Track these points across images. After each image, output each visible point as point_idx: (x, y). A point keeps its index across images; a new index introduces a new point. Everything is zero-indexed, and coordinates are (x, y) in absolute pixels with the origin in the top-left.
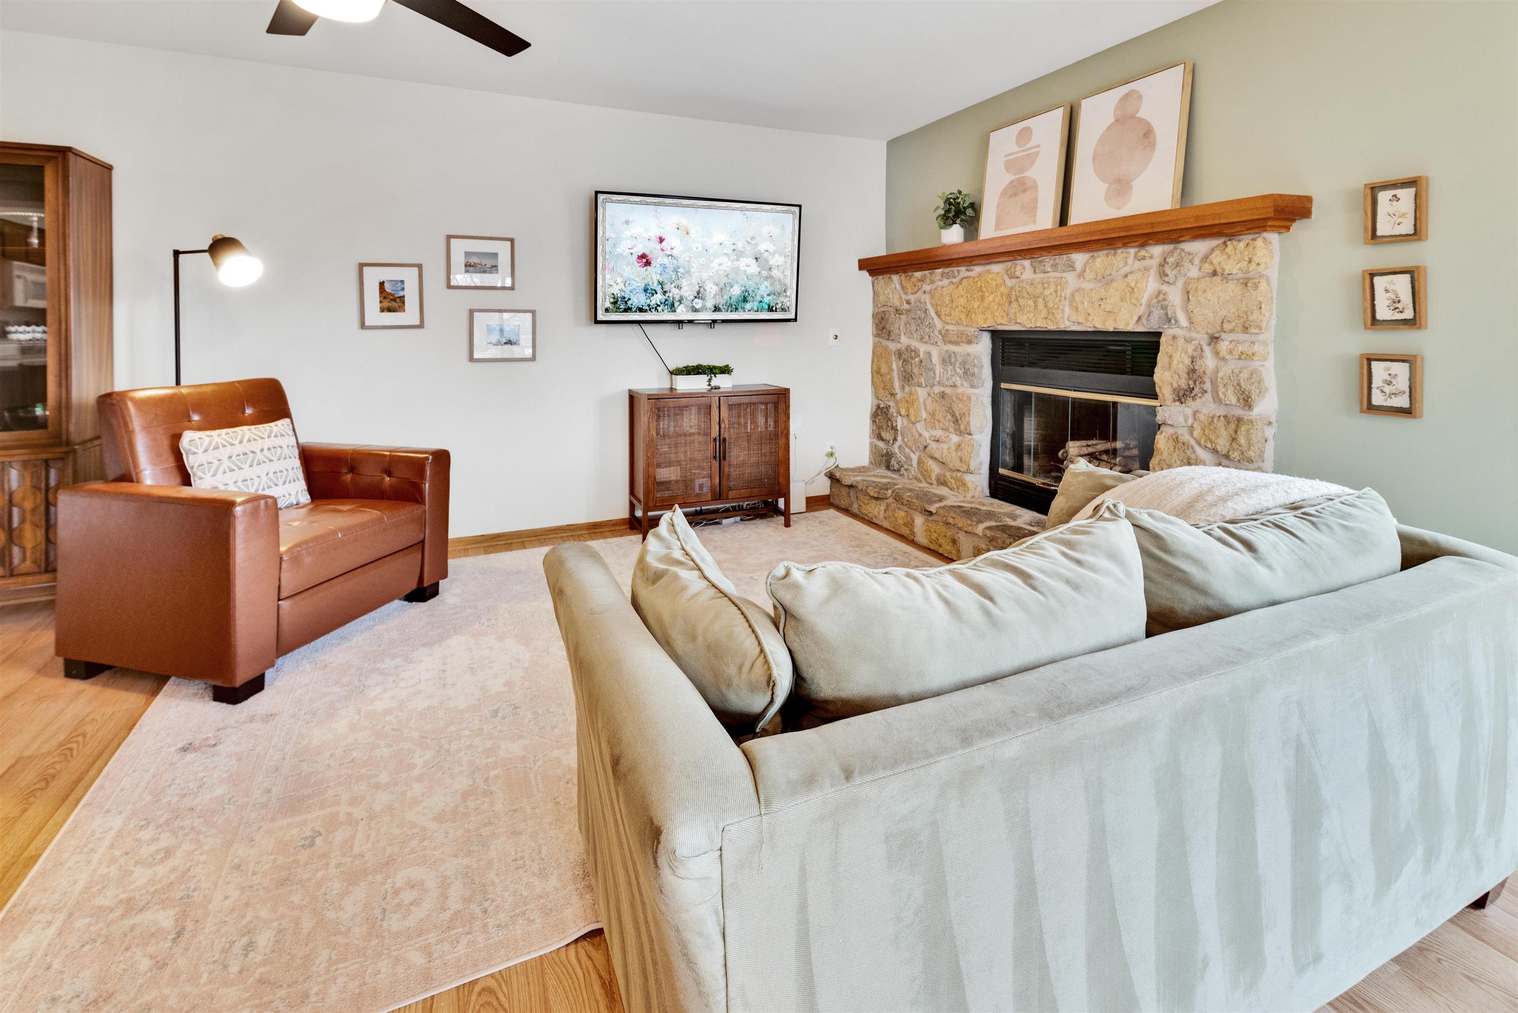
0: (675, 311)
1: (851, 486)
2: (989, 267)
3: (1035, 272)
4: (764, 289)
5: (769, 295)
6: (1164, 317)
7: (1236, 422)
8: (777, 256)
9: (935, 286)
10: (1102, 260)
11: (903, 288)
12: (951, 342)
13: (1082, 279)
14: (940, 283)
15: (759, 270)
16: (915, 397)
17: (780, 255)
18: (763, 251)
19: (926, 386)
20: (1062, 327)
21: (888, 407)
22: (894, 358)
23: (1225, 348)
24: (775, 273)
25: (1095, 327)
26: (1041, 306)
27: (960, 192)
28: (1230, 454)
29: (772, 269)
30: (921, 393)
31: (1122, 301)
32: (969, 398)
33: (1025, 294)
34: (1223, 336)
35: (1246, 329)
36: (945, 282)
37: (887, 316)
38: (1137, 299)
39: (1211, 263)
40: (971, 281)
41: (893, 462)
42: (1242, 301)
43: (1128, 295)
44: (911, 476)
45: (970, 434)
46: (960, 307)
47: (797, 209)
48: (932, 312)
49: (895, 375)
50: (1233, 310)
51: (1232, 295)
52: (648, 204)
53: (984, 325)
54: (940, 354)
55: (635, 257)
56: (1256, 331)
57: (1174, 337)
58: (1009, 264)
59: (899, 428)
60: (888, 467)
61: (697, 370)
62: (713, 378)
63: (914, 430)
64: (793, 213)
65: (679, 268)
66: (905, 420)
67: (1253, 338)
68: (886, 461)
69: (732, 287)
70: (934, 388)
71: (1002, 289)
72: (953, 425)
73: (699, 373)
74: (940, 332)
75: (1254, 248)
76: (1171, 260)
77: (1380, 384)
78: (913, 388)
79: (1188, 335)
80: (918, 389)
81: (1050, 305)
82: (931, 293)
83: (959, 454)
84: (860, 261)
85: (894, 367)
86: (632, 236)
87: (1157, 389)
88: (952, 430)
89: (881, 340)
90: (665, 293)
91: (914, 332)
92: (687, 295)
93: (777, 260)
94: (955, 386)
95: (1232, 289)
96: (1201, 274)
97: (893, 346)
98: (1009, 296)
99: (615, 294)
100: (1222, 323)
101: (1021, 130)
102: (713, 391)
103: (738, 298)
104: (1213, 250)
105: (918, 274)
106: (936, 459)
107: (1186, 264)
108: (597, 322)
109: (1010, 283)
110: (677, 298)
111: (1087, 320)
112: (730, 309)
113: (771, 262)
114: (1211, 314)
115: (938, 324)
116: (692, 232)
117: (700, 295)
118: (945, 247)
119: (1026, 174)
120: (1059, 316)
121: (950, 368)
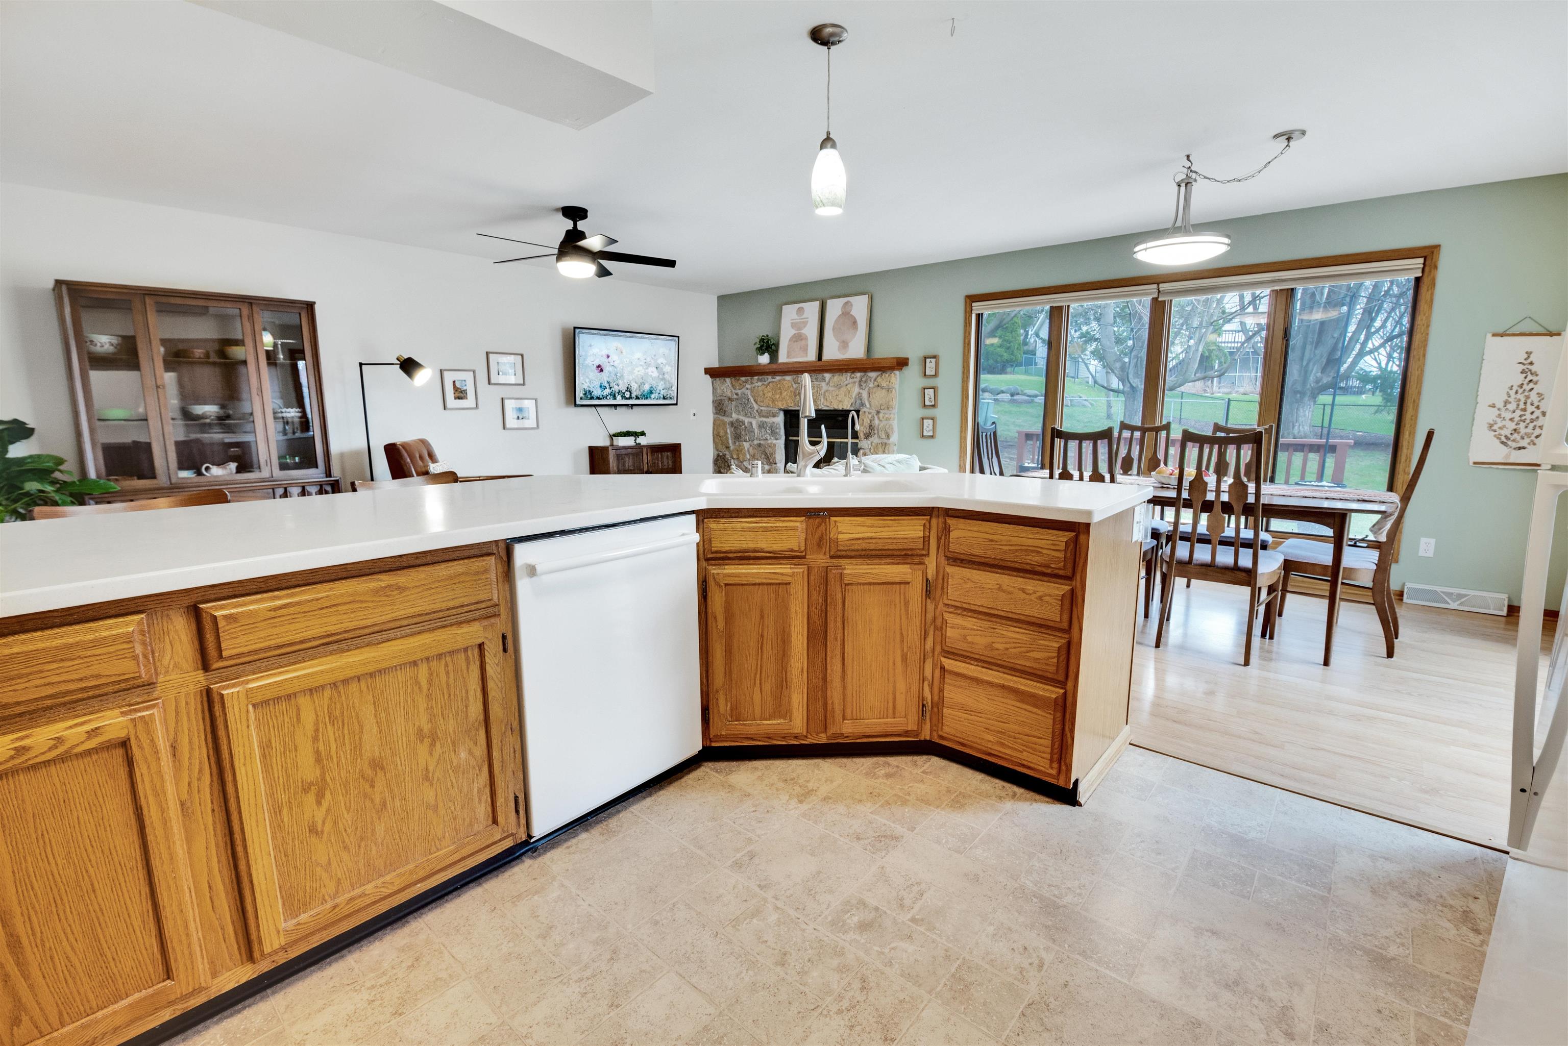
2: (783, 377)
4: (661, 386)
5: (663, 390)
6: (861, 404)
7: (885, 445)
8: (667, 366)
9: (753, 385)
10: (837, 377)
11: (733, 386)
12: (763, 416)
13: (829, 385)
14: (757, 384)
15: (658, 375)
16: (743, 448)
17: (669, 365)
18: (660, 364)
19: (749, 440)
20: (820, 408)
21: (725, 456)
22: (728, 426)
23: (881, 415)
24: (666, 376)
25: (834, 408)
27: (767, 336)
29: (665, 374)
30: (746, 445)
31: (845, 396)
32: (775, 445)
34: (881, 411)
35: (888, 409)
36: (760, 384)
37: (723, 402)
38: (851, 396)
39: (877, 382)
40: (774, 384)
42: (887, 398)
43: (847, 394)
45: (775, 464)
46: (769, 398)
47: (676, 338)
48: (752, 400)
49: (729, 436)
50: (885, 401)
51: (884, 395)
53: (780, 407)
54: (757, 423)
55: (595, 366)
56: (891, 409)
57: (864, 412)
58: (795, 376)
62: (637, 438)
64: (675, 340)
65: (617, 374)
67: (891, 412)
69: (644, 385)
70: (754, 442)
71: (791, 389)
73: (629, 435)
74: (757, 411)
75: (891, 377)
76: (864, 379)
77: (926, 427)
78: (741, 443)
79: (868, 410)
80: (744, 443)
82: (752, 390)
84: (705, 369)
85: (728, 431)
86: (593, 355)
87: (858, 434)
88: (766, 464)
89: (719, 416)
90: (611, 388)
91: (740, 411)
92: (622, 390)
93: (667, 369)
94: (766, 440)
95: (884, 392)
96: (874, 386)
97: (727, 420)
98: (794, 392)
99: (586, 389)
100: (881, 406)
101: (798, 308)
102: (637, 445)
103: (648, 392)
105: (743, 379)
107: (869, 382)
108: (575, 405)
109: (795, 386)
110: (617, 391)
111: (831, 405)
112: (644, 398)
113: (665, 370)
114: (877, 403)
115: (756, 407)
116: (624, 351)
117: (628, 389)
118: (759, 365)
119: (802, 331)
120: (819, 403)
121: (763, 430)
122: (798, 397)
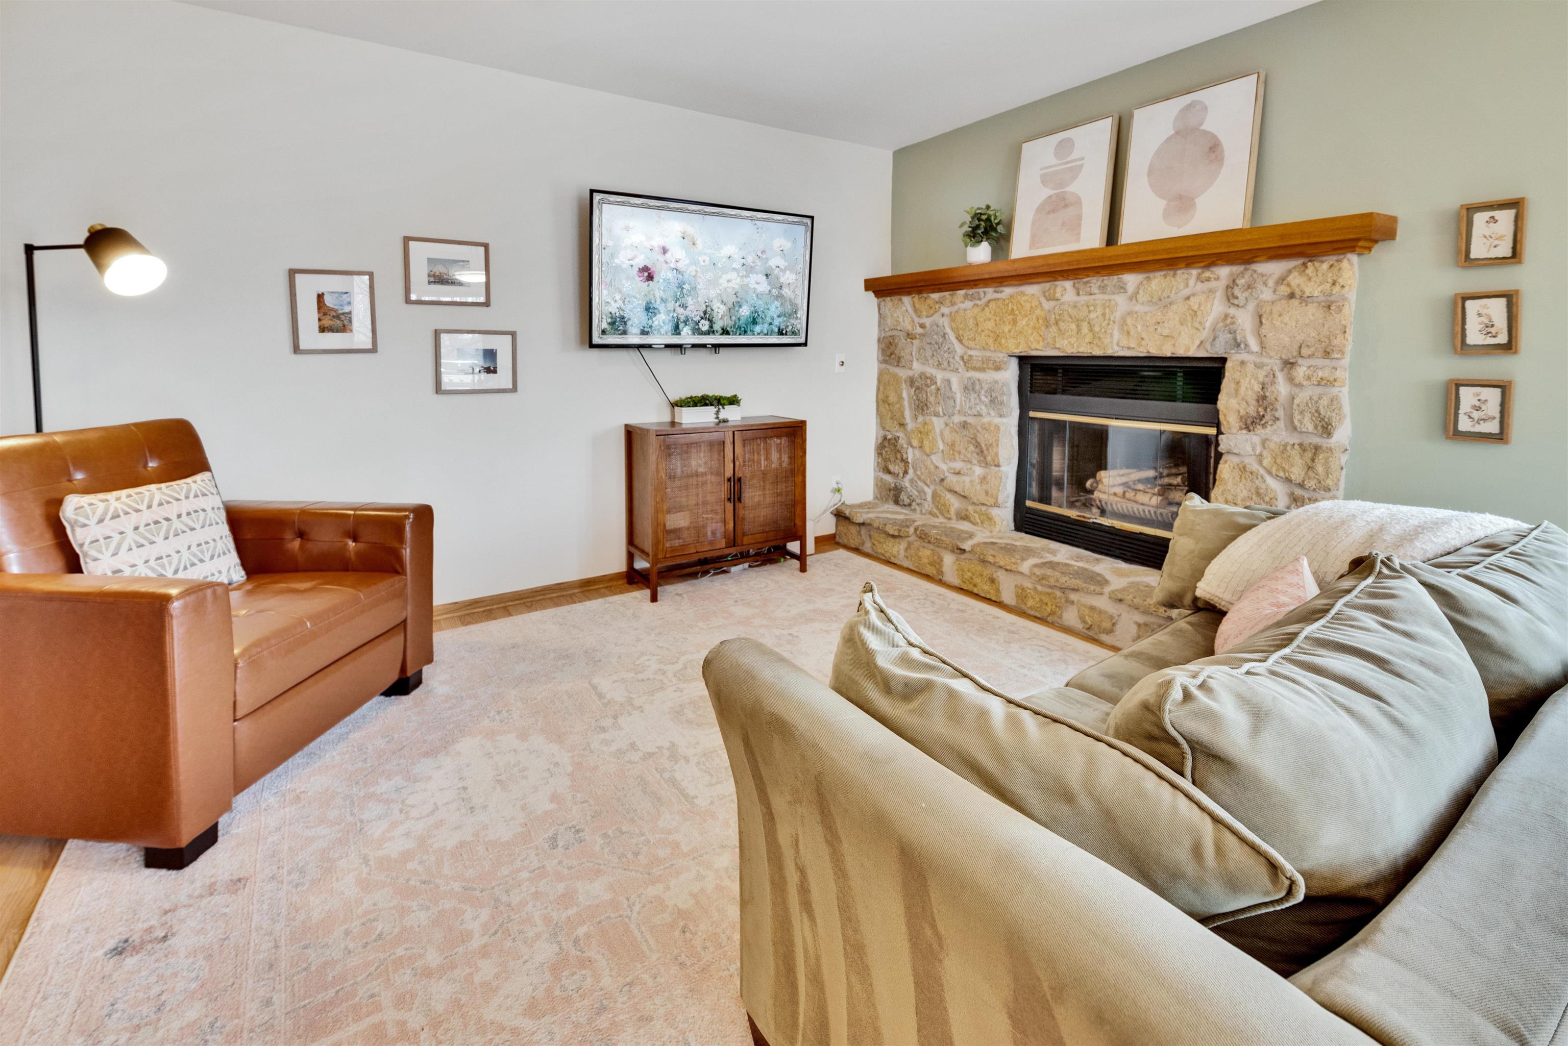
0: (679, 334)
1: (863, 524)
2: (1022, 288)
3: (1078, 294)
4: (774, 309)
5: (779, 316)
6: (1232, 342)
7: (1313, 451)
8: (788, 272)
9: (956, 308)
10: (1158, 282)
11: (916, 310)
12: (975, 369)
13: (1134, 301)
14: (962, 306)
15: (769, 288)
16: (930, 427)
17: (791, 271)
18: (774, 267)
19: (944, 414)
20: (1109, 352)
21: (896, 439)
22: (904, 386)
23: (1302, 374)
24: (786, 291)
25: (1148, 352)
26: (1085, 329)
27: (988, 207)
28: (1306, 483)
29: (783, 288)
30: (938, 423)
31: (1182, 324)
32: (997, 428)
33: (1066, 317)
34: (1300, 361)
35: (1327, 354)
36: (968, 304)
37: (896, 341)
38: (1200, 323)
39: (1289, 285)
40: (1000, 303)
41: (903, 496)
42: (1324, 325)
43: (1189, 319)
44: (924, 511)
45: (998, 466)
46: (986, 332)
47: (809, 221)
48: (952, 336)
49: (906, 403)
50: (1313, 334)
51: (1312, 318)
52: (650, 207)
53: (1016, 351)
54: (961, 381)
55: (636, 270)
56: (1339, 356)
57: (1243, 363)
58: (1048, 285)
59: (910, 460)
60: (897, 502)
61: (703, 401)
62: (722, 410)
63: (929, 463)
64: (805, 225)
65: (684, 284)
66: (918, 453)
67: (1334, 363)
68: (894, 495)
69: (740, 306)
70: (953, 418)
71: (1038, 312)
72: (976, 456)
73: (706, 405)
74: (962, 358)
75: (1340, 269)
76: (1241, 282)
77: (1469, 410)
78: (928, 418)
79: (1258, 360)
80: (934, 419)
81: (1097, 329)
82: (952, 317)
83: (985, 487)
84: (866, 281)
85: (905, 395)
86: (632, 245)
87: (1221, 417)
88: (975, 461)
89: (888, 367)
90: (668, 313)
91: (929, 358)
92: (693, 315)
93: (788, 278)
94: (980, 415)
95: (1312, 312)
96: (1275, 297)
97: (903, 373)
98: (1046, 320)
99: (613, 312)
100: (1300, 347)
101: (1060, 142)
102: (721, 425)
103: (747, 320)
104: (1290, 272)
105: (935, 296)
106: (956, 492)
107: (1260, 286)
108: (592, 346)
109: (1047, 305)
110: (683, 319)
111: (1140, 345)
112: (738, 332)
113: (782, 280)
114: (1287, 339)
115: (959, 349)
116: (699, 242)
117: (707, 315)
118: (970, 266)
119: (1067, 189)
120: (1107, 341)
121: (973, 396)
122: (1054, 329)
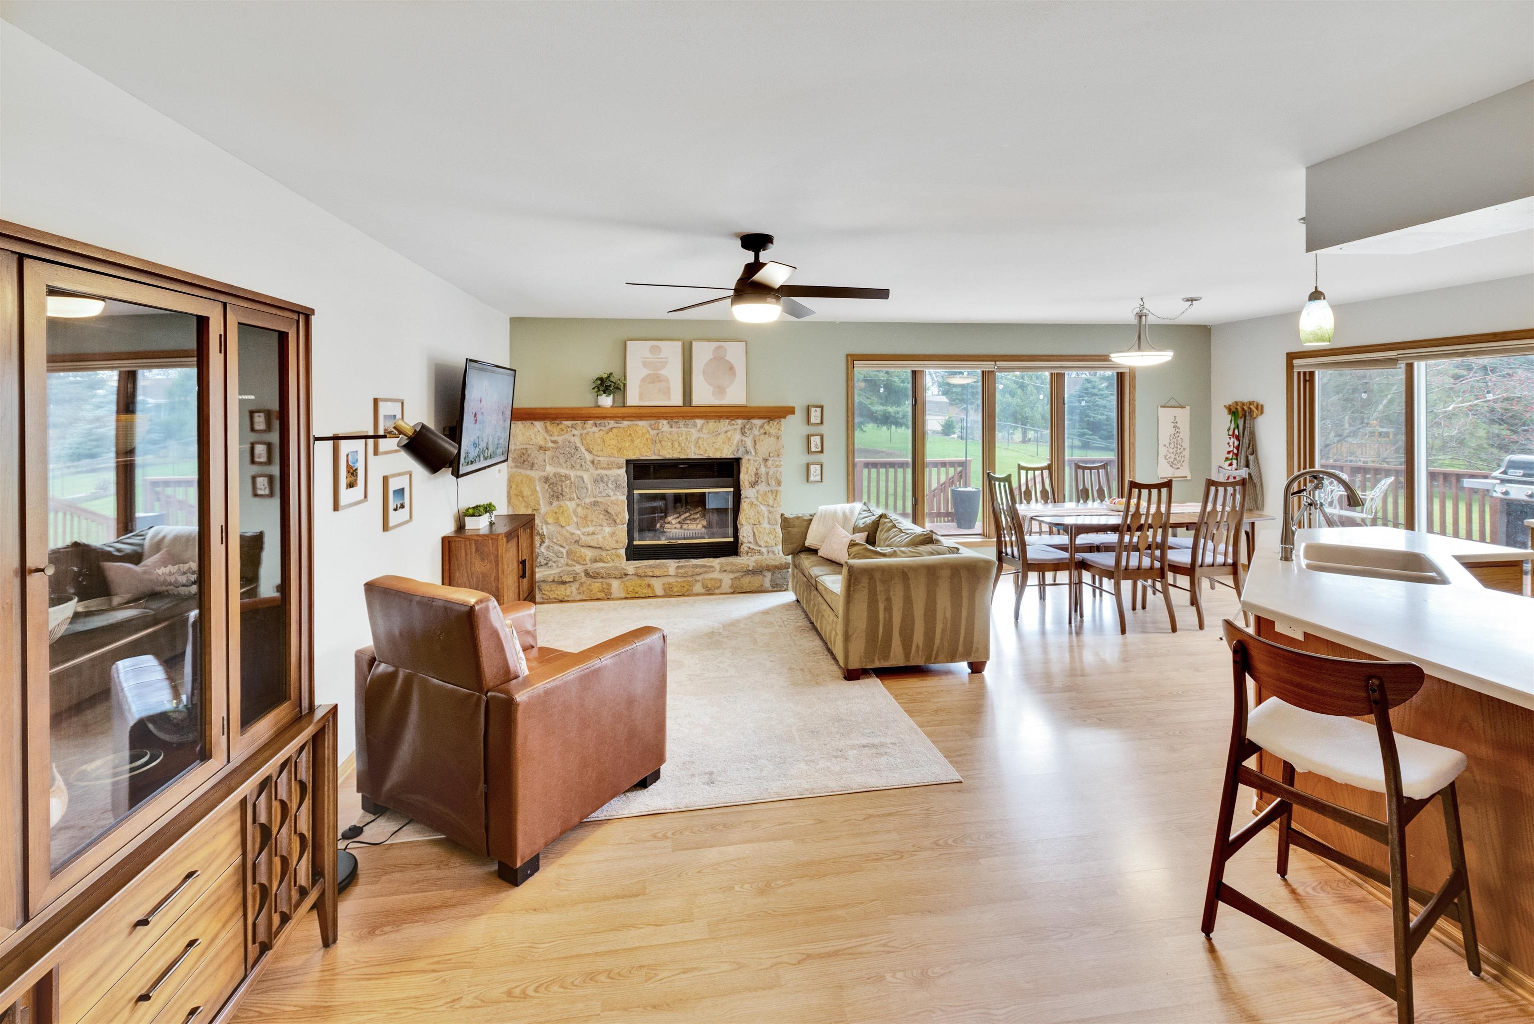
2: (635, 422)
3: (672, 428)
6: (742, 451)
9: (585, 431)
10: (712, 424)
11: (548, 431)
12: (603, 468)
13: (701, 432)
14: (591, 430)
16: (565, 508)
19: (577, 498)
20: (690, 456)
22: (539, 482)
23: (770, 463)
25: (709, 456)
26: (676, 445)
27: (608, 373)
30: (571, 505)
31: (723, 445)
33: (666, 439)
34: (770, 458)
35: (778, 455)
36: (595, 429)
37: (529, 452)
38: (732, 442)
39: (765, 430)
40: (621, 430)
42: (776, 445)
43: (726, 441)
44: (561, 564)
48: (583, 449)
49: (540, 493)
50: (773, 449)
51: (772, 442)
54: (591, 476)
57: (749, 460)
58: (653, 422)
59: (546, 532)
63: (564, 532)
66: (554, 526)
70: (585, 500)
71: (647, 436)
72: (606, 521)
74: (591, 462)
76: (747, 427)
78: (562, 503)
79: (754, 458)
80: (569, 502)
81: (683, 445)
82: (582, 436)
85: (538, 489)
87: (741, 483)
88: (605, 524)
89: (524, 470)
90: (479, 445)
91: (562, 463)
94: (608, 496)
95: (772, 440)
96: (760, 434)
97: (536, 474)
98: (650, 440)
99: (466, 449)
100: (770, 452)
104: (764, 424)
105: (569, 423)
106: (591, 546)
107: (754, 429)
109: (652, 432)
110: (482, 450)
111: (704, 453)
114: (764, 450)
115: (589, 457)
118: (598, 407)
120: (688, 451)
121: (601, 485)
122: (659, 445)
